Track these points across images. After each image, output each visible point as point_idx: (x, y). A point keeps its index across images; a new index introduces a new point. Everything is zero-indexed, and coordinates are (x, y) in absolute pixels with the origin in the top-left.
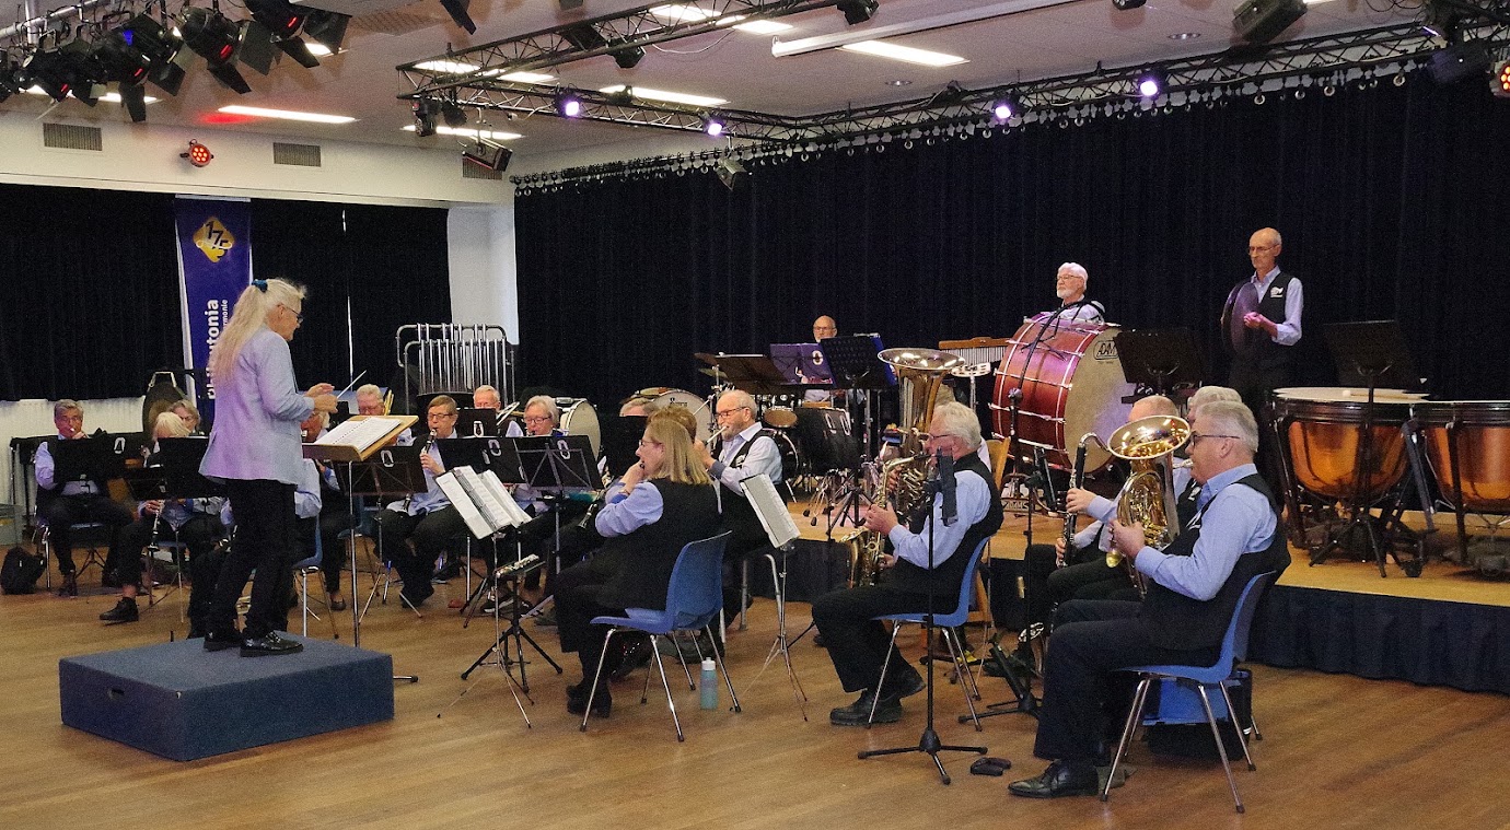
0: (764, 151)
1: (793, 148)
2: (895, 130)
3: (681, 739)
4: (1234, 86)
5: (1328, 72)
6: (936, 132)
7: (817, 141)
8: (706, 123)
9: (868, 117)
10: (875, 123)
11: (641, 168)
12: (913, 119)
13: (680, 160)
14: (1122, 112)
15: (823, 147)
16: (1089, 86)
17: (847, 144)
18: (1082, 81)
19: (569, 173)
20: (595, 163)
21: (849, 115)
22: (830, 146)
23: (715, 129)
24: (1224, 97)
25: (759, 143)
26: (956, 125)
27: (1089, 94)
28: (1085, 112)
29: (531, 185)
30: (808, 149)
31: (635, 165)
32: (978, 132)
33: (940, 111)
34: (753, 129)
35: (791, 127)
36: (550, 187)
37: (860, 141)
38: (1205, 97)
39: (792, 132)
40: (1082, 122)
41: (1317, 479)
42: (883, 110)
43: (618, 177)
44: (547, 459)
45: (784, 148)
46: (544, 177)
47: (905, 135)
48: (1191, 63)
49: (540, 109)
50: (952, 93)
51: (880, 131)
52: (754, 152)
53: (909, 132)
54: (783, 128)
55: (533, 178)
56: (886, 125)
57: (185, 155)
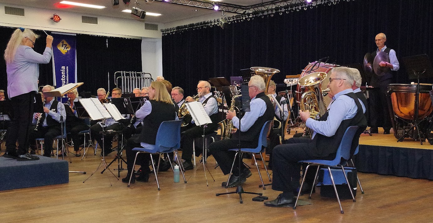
0: (236, 18)
1: (246, 16)
2: (277, 9)
3: (159, 190)
6: (289, 9)
7: (253, 14)
8: (214, 6)
9: (267, 5)
10: (270, 7)
11: (199, 25)
12: (282, 5)
13: (211, 22)
15: (254, 16)
17: (262, 14)
19: (178, 28)
20: (185, 24)
21: (262, 4)
22: (257, 15)
23: (216, 8)
25: (235, 15)
26: (296, 7)
29: (167, 32)
30: (250, 17)
31: (198, 24)
32: (303, 8)
33: (290, 2)
34: (230, 9)
35: (244, 9)
36: (172, 32)
37: (266, 13)
39: (244, 11)
40: (336, 3)
41: (401, 113)
42: (272, 2)
43: (193, 28)
44: (140, 104)
45: (243, 17)
46: (171, 30)
47: (280, 11)
51: (272, 10)
52: (233, 19)
53: (281, 9)
54: (241, 9)
55: (167, 30)
56: (274, 7)
57: (52, 19)
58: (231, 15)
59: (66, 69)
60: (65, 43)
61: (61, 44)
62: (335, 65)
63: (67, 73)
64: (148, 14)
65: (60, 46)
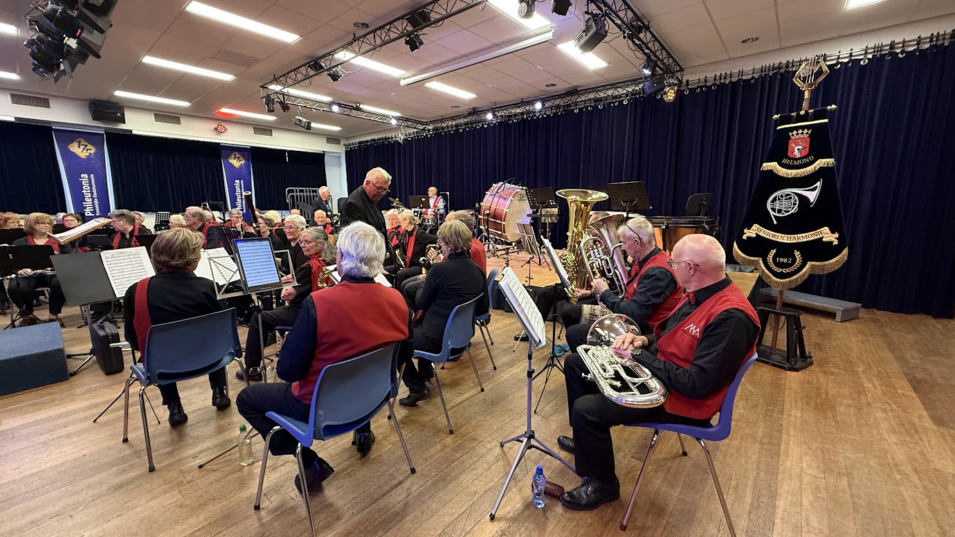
0: (417, 134)
1: (426, 132)
2: (457, 126)
4: (568, 106)
5: (599, 100)
6: (470, 126)
8: (391, 119)
9: (450, 120)
10: (450, 123)
12: (462, 121)
14: (529, 117)
15: (434, 132)
16: (518, 107)
17: (442, 131)
18: (516, 105)
19: (360, 142)
20: (367, 139)
21: (442, 120)
22: (437, 132)
23: (394, 122)
24: (564, 110)
25: (415, 130)
26: (475, 123)
27: (518, 111)
28: (517, 118)
29: (350, 147)
30: (430, 133)
31: (379, 139)
32: (483, 125)
33: (470, 117)
34: (409, 123)
35: (423, 125)
36: (355, 147)
37: (446, 130)
38: (557, 111)
40: (516, 120)
42: (453, 118)
43: (375, 143)
45: (423, 133)
46: (353, 144)
47: (460, 128)
48: (553, 97)
49: (325, 109)
50: (474, 112)
51: (452, 126)
52: (414, 134)
53: (461, 126)
54: (420, 125)
55: (350, 145)
56: (454, 124)
57: (216, 129)
58: (412, 131)
59: (240, 183)
60: (238, 155)
61: (233, 156)
62: (521, 187)
63: (242, 187)
64: (313, 125)
65: (231, 159)
